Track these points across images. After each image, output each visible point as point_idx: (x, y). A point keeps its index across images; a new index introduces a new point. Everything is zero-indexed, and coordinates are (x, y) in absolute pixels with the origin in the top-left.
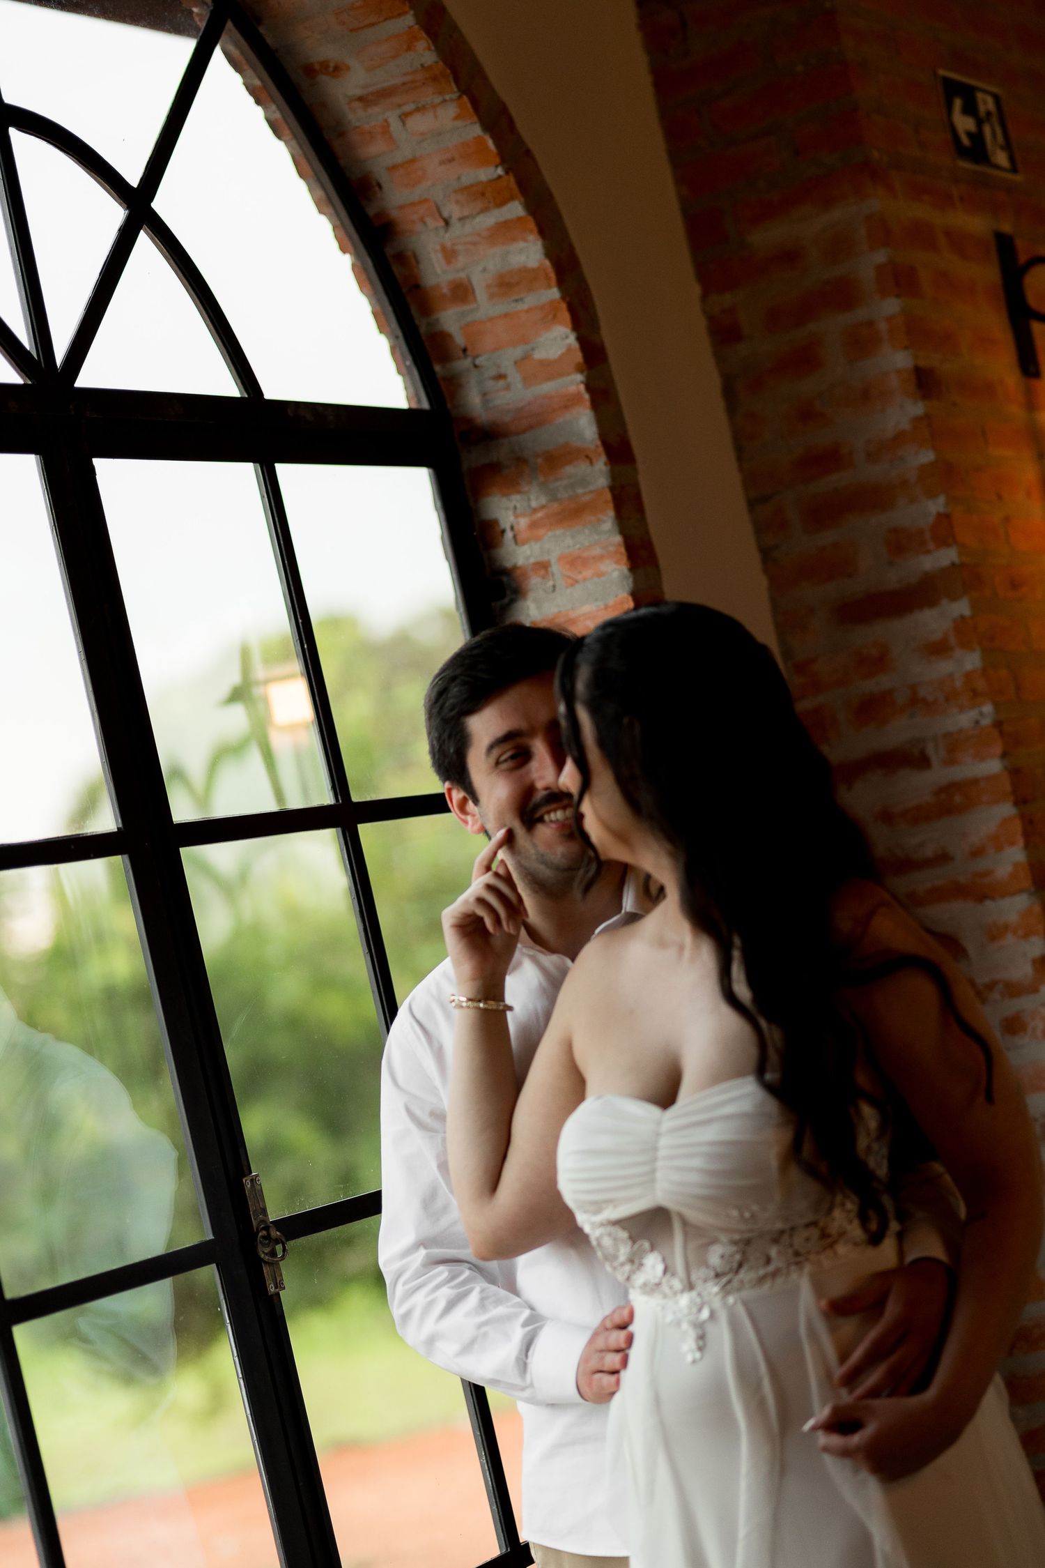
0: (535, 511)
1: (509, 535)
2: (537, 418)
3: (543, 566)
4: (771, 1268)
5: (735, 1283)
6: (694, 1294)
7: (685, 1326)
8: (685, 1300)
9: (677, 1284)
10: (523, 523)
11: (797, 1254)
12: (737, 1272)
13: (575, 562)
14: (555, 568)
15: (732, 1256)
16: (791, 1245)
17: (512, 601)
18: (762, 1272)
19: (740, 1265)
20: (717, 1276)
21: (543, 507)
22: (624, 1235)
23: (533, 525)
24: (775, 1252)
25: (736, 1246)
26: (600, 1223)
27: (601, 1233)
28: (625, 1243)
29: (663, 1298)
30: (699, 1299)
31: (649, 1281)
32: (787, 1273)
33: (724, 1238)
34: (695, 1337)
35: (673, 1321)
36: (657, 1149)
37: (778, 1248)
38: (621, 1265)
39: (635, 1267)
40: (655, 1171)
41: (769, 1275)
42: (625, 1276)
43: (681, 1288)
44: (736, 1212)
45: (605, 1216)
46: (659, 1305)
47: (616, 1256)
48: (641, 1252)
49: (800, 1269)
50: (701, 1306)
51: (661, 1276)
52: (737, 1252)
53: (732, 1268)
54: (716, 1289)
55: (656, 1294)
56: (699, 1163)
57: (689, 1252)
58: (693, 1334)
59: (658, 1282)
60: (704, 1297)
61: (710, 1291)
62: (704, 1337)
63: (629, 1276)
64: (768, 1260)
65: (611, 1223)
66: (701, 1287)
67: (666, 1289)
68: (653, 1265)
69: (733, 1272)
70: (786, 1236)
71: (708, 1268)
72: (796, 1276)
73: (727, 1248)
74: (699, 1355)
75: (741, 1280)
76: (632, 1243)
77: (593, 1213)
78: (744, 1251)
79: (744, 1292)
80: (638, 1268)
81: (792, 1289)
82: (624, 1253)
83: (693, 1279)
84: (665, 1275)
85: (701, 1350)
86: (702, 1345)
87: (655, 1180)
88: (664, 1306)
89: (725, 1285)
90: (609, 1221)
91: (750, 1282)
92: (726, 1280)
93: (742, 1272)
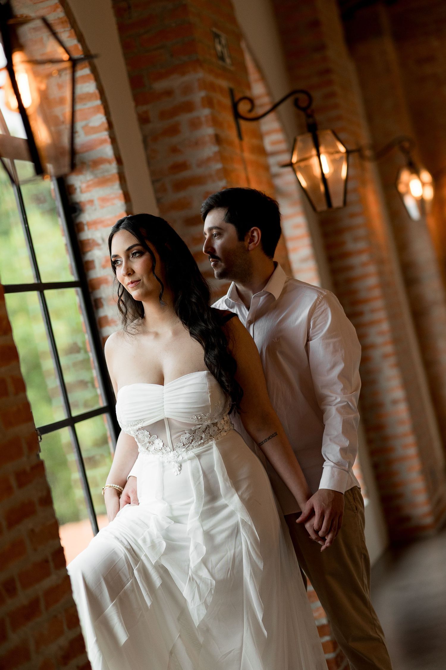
0: (88, 181)
1: (78, 190)
2: (90, 147)
3: (91, 202)
4: (202, 441)
5: (191, 447)
6: (175, 451)
7: (173, 463)
8: (172, 454)
9: (168, 449)
10: (84, 186)
11: (211, 436)
12: (191, 443)
13: (104, 200)
14: (96, 202)
15: (189, 438)
16: (209, 433)
17: (79, 214)
18: (200, 443)
19: (192, 441)
20: (184, 445)
21: (91, 180)
22: (147, 433)
23: (88, 187)
24: (204, 435)
25: (190, 434)
26: (138, 429)
27: (138, 433)
28: (147, 437)
29: (162, 454)
30: (177, 454)
31: (157, 449)
32: (208, 443)
33: (186, 432)
34: (177, 466)
35: (168, 462)
36: (163, 398)
37: (205, 434)
38: (145, 444)
39: (151, 444)
40: (163, 406)
41: (202, 444)
42: (146, 448)
43: (170, 450)
44: (195, 417)
45: (140, 426)
46: (161, 457)
47: (144, 441)
48: (154, 439)
49: (212, 441)
50: (178, 456)
51: (162, 446)
52: (191, 436)
53: (189, 442)
54: (184, 450)
55: (159, 453)
56: (181, 401)
57: (173, 438)
58: (177, 465)
59: (161, 449)
60: (180, 453)
61: (181, 451)
62: (181, 466)
63: (148, 447)
64: (202, 438)
65: (143, 428)
66: (178, 449)
67: (164, 451)
68: (158, 443)
69: (190, 443)
70: (207, 429)
71: (181, 443)
72: (211, 443)
73: (188, 435)
74: (179, 472)
75: (193, 446)
76: (150, 436)
77: (134, 426)
78: (193, 436)
79: (194, 450)
80: (152, 444)
81: (210, 448)
82: (147, 440)
83: (174, 447)
84: (163, 446)
85: (180, 471)
86: (180, 469)
87: (164, 409)
88: (163, 457)
89: (186, 448)
90: (142, 428)
91: (196, 446)
92: (187, 446)
93: (193, 443)
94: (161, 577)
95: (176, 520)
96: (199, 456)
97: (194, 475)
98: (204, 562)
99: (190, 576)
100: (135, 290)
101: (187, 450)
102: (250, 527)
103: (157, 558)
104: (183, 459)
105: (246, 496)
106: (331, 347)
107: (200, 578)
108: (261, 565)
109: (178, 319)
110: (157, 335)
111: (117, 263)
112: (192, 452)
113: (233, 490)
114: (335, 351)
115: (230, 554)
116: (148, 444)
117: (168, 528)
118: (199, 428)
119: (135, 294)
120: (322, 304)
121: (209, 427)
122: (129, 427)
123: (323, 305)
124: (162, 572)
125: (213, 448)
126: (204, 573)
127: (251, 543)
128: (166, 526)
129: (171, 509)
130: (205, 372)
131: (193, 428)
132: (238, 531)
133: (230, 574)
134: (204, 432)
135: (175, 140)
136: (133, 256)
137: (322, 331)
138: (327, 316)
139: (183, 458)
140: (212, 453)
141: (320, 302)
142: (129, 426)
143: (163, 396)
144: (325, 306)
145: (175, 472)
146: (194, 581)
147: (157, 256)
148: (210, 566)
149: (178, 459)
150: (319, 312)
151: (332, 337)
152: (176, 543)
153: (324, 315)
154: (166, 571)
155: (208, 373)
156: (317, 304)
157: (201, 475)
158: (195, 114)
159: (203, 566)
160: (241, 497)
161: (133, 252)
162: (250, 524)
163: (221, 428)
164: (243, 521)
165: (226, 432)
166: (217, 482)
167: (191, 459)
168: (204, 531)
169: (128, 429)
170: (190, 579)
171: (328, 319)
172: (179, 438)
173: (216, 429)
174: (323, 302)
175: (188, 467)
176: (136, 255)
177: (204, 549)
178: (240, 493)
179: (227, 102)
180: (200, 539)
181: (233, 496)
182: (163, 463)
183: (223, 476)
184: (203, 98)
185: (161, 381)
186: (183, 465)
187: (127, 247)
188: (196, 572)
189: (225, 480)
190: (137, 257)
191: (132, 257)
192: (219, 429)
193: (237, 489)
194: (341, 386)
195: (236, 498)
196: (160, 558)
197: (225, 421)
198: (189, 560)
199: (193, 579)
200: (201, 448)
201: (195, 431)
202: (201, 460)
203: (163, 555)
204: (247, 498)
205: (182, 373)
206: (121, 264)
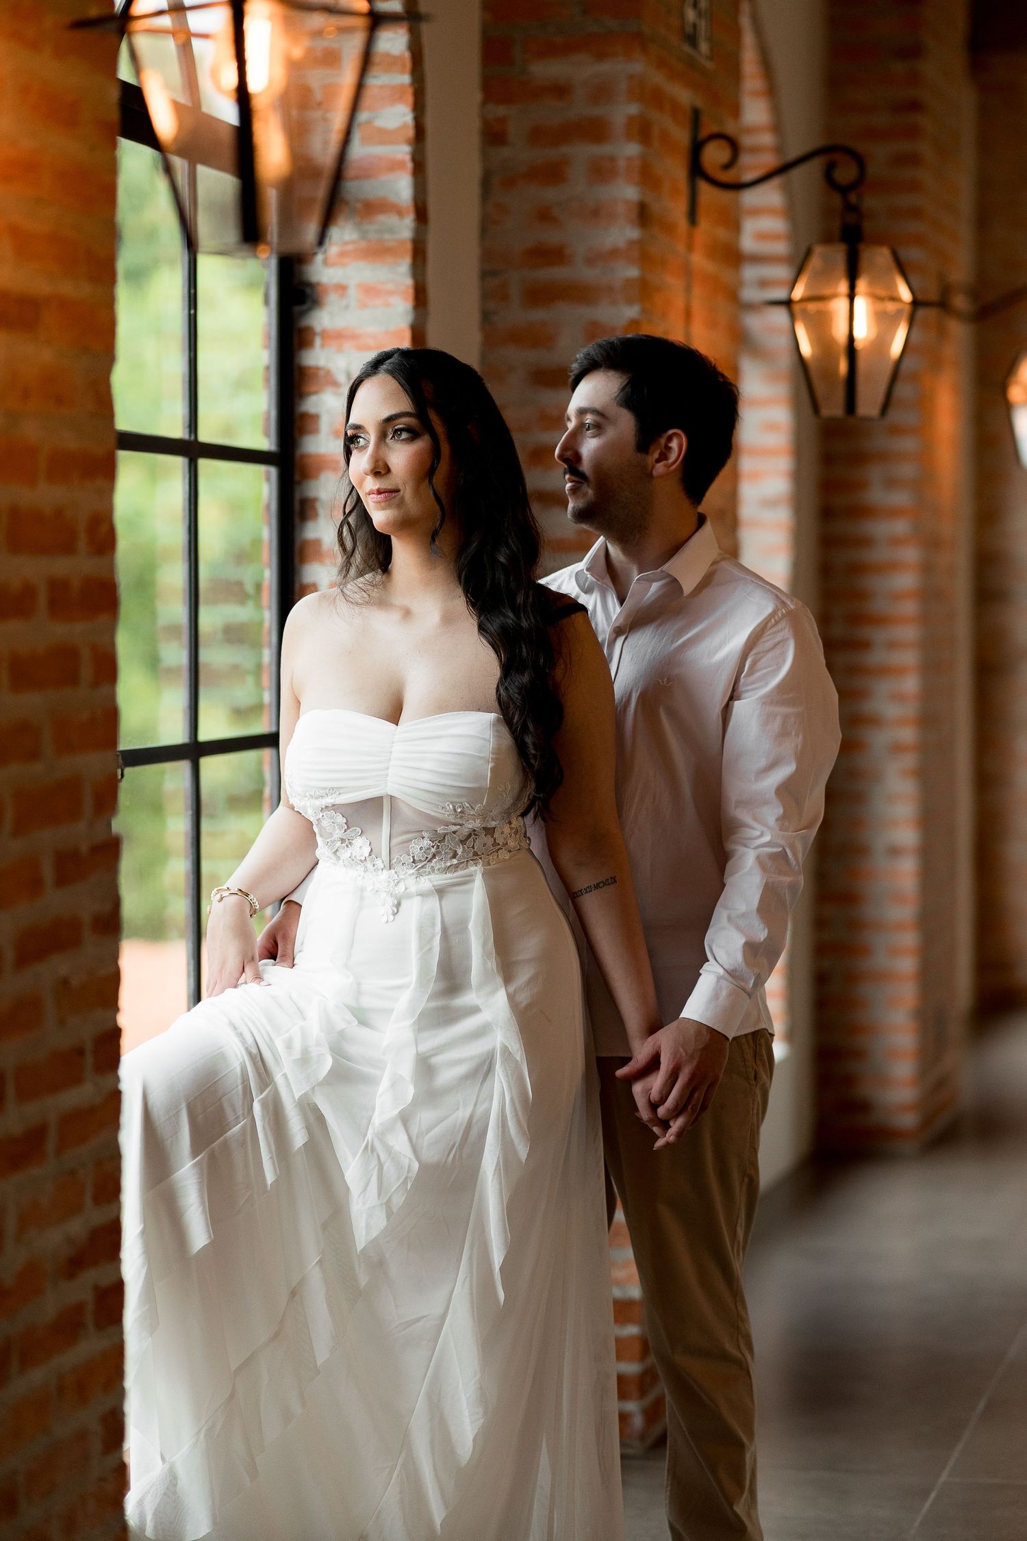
0: (347, 243)
2: (367, 171)
3: (342, 288)
5: (428, 869)
6: (393, 871)
7: (383, 895)
8: (385, 875)
9: (379, 863)
11: (475, 854)
12: (430, 861)
13: (370, 291)
14: (353, 292)
15: (429, 849)
16: (473, 847)
17: (310, 310)
18: (448, 864)
19: (434, 856)
20: (414, 862)
21: (353, 242)
22: (341, 820)
24: (461, 850)
25: (433, 842)
26: (324, 807)
27: (323, 816)
28: (340, 827)
29: (365, 871)
30: (396, 877)
31: (355, 857)
32: (467, 867)
33: (425, 834)
34: (391, 904)
35: (373, 889)
36: (391, 752)
37: (464, 848)
38: (334, 841)
39: (344, 845)
40: (388, 768)
41: (453, 867)
42: (333, 851)
43: (383, 867)
44: (451, 806)
45: (329, 800)
46: (360, 876)
47: (331, 835)
48: (353, 835)
49: (476, 864)
50: (398, 882)
51: (367, 855)
52: (433, 847)
53: (427, 858)
54: (412, 871)
55: (359, 867)
56: (428, 765)
57: (395, 841)
58: (391, 902)
59: (364, 859)
60: (401, 877)
61: (406, 873)
62: (398, 905)
63: (337, 850)
64: (454, 856)
65: (335, 807)
66: (399, 868)
67: (369, 865)
68: (361, 846)
69: (427, 860)
70: (471, 839)
71: (409, 855)
72: (472, 869)
73: (426, 843)
74: (392, 917)
75: (432, 867)
76: (346, 827)
77: (316, 798)
78: (438, 847)
79: (432, 876)
80: (347, 846)
81: (468, 880)
82: (338, 833)
83: (393, 862)
84: (370, 855)
85: (394, 914)
86: (396, 911)
87: (387, 775)
88: (364, 877)
89: (418, 870)
90: (333, 805)
91: (439, 869)
92: (420, 866)
93: (434, 860)
94: (309, 1129)
95: (362, 1018)
96: (441, 892)
97: (421, 930)
98: (405, 1119)
99: (368, 1141)
100: (383, 510)
101: (419, 875)
102: (517, 1066)
103: (305, 1088)
104: (408, 890)
105: (524, 998)
106: (778, 722)
107: (389, 1150)
108: (523, 1151)
109: (459, 591)
110: (407, 613)
111: (357, 442)
112: (429, 880)
113: (499, 980)
114: (783, 734)
115: (462, 1114)
116: (339, 844)
117: (343, 1031)
118: (454, 832)
119: (380, 517)
120: (780, 626)
121: (476, 835)
122: (306, 799)
123: (782, 630)
124: (312, 1119)
125: (474, 881)
126: (399, 1142)
127: (512, 1099)
128: (341, 1025)
129: (359, 992)
130: (492, 716)
131: (440, 830)
132: (490, 1069)
133: (454, 1156)
134: (463, 842)
135: (550, 194)
136: (393, 437)
137: (767, 684)
138: (783, 656)
139: (406, 889)
140: (470, 892)
141: (777, 623)
142: (305, 796)
143: (392, 747)
144: (785, 632)
145: (383, 915)
146: (375, 1154)
147: (445, 449)
148: (414, 1130)
149: (396, 889)
150: (769, 645)
151: (783, 703)
152: (354, 1065)
153: (777, 651)
154: (321, 1119)
155: (498, 720)
156: (769, 625)
157: (438, 933)
158: (605, 149)
159: (399, 1126)
160: (511, 998)
161: (397, 427)
162: (518, 1058)
163: (500, 841)
164: (506, 1051)
165: (510, 851)
166: (467, 955)
167: (423, 895)
168: (418, 1054)
169: (303, 803)
170: (366, 1147)
171: (784, 661)
172: (406, 844)
173: (490, 841)
174: (783, 624)
175: (414, 909)
176: (400, 435)
177: (410, 1091)
178: (512, 989)
179: (682, 136)
180: (406, 1068)
181: (495, 991)
182: (362, 890)
183: (484, 945)
184: (631, 119)
185: (394, 714)
186: (404, 904)
187: (386, 414)
188: (381, 1135)
189: (486, 954)
190: (403, 440)
191: (392, 439)
192: (495, 844)
193: (507, 979)
194: (780, 811)
195: (501, 997)
196: (313, 1088)
197: (511, 829)
198: (374, 1109)
199: (373, 1149)
200: (449, 875)
201: (444, 838)
202: (444, 902)
203: (320, 1084)
204: (524, 1004)
205: (442, 707)
206: (365, 448)
